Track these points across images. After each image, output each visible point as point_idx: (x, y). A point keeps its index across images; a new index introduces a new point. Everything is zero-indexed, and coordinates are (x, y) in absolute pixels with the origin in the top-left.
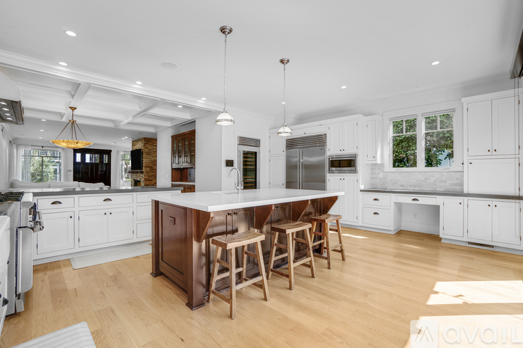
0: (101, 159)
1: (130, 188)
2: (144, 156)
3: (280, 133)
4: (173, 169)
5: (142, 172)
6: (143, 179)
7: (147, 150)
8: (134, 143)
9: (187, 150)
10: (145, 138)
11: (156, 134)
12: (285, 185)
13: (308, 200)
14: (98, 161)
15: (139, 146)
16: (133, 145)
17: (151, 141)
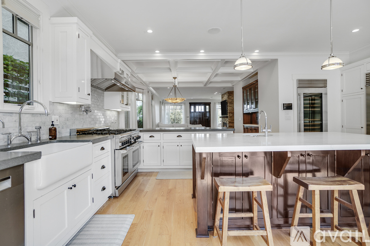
0: (205, 109)
1: (221, 128)
2: (228, 105)
3: (325, 66)
4: (244, 114)
5: (227, 117)
6: (228, 122)
7: (230, 101)
8: (223, 96)
9: (253, 98)
10: (228, 92)
11: (233, 88)
12: (364, 130)
13: (360, 151)
14: (203, 111)
15: (225, 98)
16: (222, 98)
17: (231, 93)
